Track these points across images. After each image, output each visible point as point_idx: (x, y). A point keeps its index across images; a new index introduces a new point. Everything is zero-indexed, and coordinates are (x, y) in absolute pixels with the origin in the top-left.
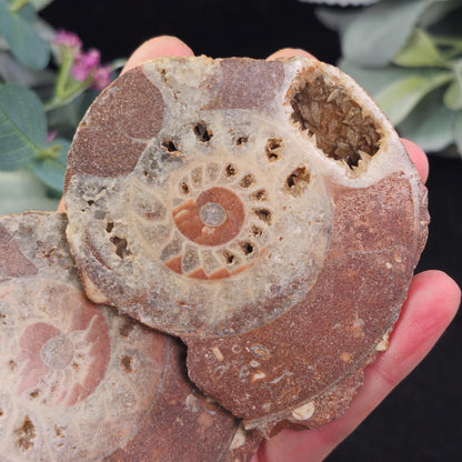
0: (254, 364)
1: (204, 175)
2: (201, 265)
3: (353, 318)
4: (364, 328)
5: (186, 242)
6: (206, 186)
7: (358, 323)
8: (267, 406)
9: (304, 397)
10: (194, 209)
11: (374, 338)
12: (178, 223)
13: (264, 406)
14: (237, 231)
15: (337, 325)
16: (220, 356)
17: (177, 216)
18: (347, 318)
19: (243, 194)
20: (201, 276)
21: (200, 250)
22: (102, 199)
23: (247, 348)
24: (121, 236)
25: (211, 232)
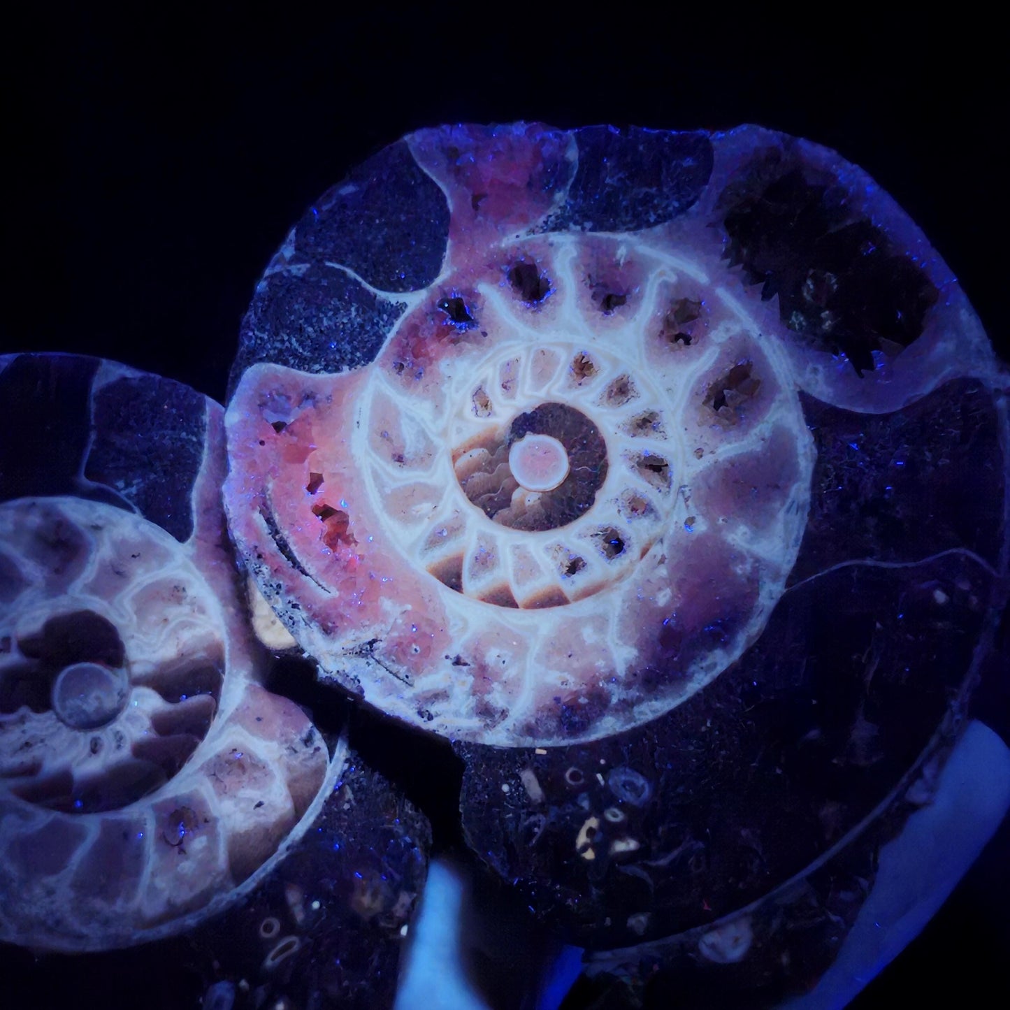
0: (615, 816)
2: (504, 573)
6: (527, 398)
8: (639, 921)
10: (497, 449)
12: (463, 479)
13: (632, 922)
14: (590, 501)
16: (534, 789)
17: (463, 461)
20: (503, 599)
21: (507, 540)
22: (304, 420)
23: (599, 776)
24: (339, 504)
25: (532, 500)
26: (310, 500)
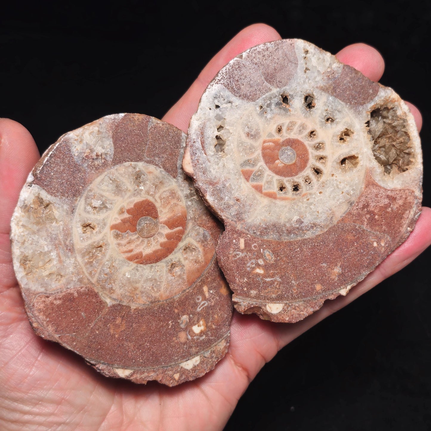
0: (261, 262)
1: (296, 128)
2: (262, 183)
3: (336, 265)
4: (340, 275)
5: (261, 164)
6: (293, 135)
7: (337, 270)
8: (253, 292)
9: (279, 299)
10: (278, 145)
11: (342, 284)
12: (264, 149)
14: (297, 174)
15: (325, 265)
16: (242, 245)
17: (266, 144)
18: (332, 263)
19: (312, 153)
20: (259, 189)
21: (268, 173)
22: (226, 108)
23: (262, 250)
24: (224, 138)
25: (281, 165)
26: (217, 133)
